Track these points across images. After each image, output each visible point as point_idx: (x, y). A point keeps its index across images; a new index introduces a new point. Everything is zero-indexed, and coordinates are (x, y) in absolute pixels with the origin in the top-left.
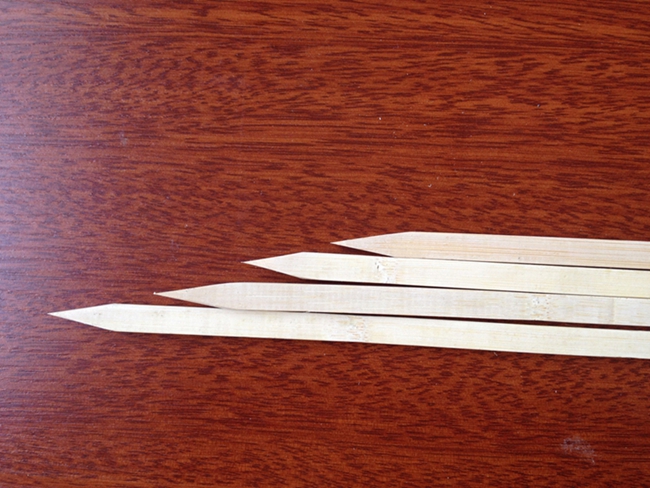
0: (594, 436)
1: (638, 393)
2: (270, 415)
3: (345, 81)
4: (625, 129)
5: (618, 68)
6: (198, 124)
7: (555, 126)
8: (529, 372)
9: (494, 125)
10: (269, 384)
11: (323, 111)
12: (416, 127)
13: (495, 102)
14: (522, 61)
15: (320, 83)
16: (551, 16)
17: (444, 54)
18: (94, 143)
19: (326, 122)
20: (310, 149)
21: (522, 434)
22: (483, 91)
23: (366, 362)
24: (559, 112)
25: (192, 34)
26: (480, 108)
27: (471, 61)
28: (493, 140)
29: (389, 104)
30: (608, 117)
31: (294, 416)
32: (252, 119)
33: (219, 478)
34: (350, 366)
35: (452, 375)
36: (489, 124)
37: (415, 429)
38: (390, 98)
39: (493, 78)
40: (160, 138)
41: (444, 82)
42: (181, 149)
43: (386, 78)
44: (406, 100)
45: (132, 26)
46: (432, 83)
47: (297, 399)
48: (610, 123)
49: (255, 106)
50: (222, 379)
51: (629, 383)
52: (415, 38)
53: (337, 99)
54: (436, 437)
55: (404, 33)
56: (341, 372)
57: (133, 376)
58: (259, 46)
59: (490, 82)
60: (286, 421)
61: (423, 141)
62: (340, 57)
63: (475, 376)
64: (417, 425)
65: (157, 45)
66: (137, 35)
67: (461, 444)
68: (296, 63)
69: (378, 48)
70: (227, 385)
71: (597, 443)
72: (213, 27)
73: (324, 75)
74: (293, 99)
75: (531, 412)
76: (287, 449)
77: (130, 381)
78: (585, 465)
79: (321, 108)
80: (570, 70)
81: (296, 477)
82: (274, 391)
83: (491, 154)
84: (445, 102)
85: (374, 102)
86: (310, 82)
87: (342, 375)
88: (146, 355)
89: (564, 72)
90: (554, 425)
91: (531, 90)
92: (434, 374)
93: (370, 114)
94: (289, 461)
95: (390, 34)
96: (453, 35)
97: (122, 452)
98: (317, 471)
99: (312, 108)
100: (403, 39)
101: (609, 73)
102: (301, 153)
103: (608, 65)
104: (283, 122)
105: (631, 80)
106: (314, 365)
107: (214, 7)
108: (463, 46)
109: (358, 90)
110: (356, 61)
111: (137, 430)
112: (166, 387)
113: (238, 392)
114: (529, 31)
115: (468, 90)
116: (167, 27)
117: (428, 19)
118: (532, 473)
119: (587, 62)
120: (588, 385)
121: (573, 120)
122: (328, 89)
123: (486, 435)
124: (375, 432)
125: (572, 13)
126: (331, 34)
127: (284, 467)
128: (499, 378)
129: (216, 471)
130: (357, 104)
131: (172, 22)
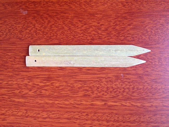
0: (21, 15)
1: (12, 24)
2: (88, 16)
3: (74, 89)
4: (15, 79)
5: (17, 92)
6: (106, 79)
7: (30, 79)
8: (34, 27)
9: (42, 79)
10: (88, 22)
11: (78, 82)
12: (58, 79)
13: (42, 84)
14: (37, 93)
15: (79, 88)
16: (31, 103)
17: (53, 94)
18: (129, 74)
19: (78, 80)
20: (81, 74)
21: (35, 14)
22: (45, 87)
23: (68, 28)
24: (29, 82)
25: (108, 99)
26: (45, 83)
27: (47, 93)
28: (42, 76)
29: (64, 84)
30: (19, 81)
31: (83, 16)
32: (94, 80)
33: (98, 2)
34: (71, 27)
35: (50, 26)
36: (43, 80)
37: (57, 14)
38: (64, 85)
39: (43, 89)
40: (114, 76)
41: (53, 89)
42: (109, 73)
43: (65, 89)
44: (61, 85)
45: (121, 101)
46: (55, 88)
47: (82, 19)
48: (18, 80)
49: (93, 83)
50: (99, 23)
51: (14, 26)
52: (59, 98)
53: (75, 85)
54: (53, 13)
55: (61, 99)
56: (73, 26)
57: (118, 23)
58: (93, 96)
59: (43, 88)
60: (84, 15)
61: (57, 76)
62: (75, 94)
63: (45, 26)
64: (57, 15)
65: (116, 96)
66: (120, 99)
67: (48, 12)
68: (84, 92)
69: (67, 96)
70: (97, 22)
71: (20, 13)
72: (103, 101)
73: (79, 90)
74: (85, 85)
75: (34, 19)
76: (84, 9)
77: (119, 22)
78: (22, 9)
79: (79, 83)
80: (27, 91)
81: (82, 3)
82: (87, 21)
83: (43, 73)
84: (53, 84)
85: (68, 84)
86: (81, 88)
87: (73, 25)
88: (115, 28)
89: (28, 91)
90: (29, 17)
91: (35, 87)
92: (53, 26)
93: (68, 81)
94: (83, 6)
95: (65, 99)
96: (51, 99)
97: (120, 6)
98: (78, 4)
99: (81, 83)
100: (62, 98)
101: (19, 91)
102: (83, 73)
103: (19, 92)
104: (87, 80)
105: (14, 89)
106: (79, 27)
107: (103, 105)
108: (49, 96)
109: (71, 87)
110: (72, 93)
111: (116, 11)
112: (110, 21)
113: (95, 20)
114: (35, 100)
115: (48, 87)
116: (113, 101)
117: (56, 102)
118: (33, 6)
119: (23, 93)
120: (22, 25)
121: (26, 80)
122: (77, 87)
123: (42, 14)
124: (65, 13)
125: (26, 104)
126: (77, 99)
127: (84, 5)
128: (40, 26)
129: (99, 3)
130: (71, 84)
131: (112, 102)
